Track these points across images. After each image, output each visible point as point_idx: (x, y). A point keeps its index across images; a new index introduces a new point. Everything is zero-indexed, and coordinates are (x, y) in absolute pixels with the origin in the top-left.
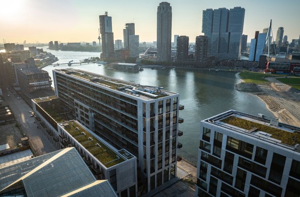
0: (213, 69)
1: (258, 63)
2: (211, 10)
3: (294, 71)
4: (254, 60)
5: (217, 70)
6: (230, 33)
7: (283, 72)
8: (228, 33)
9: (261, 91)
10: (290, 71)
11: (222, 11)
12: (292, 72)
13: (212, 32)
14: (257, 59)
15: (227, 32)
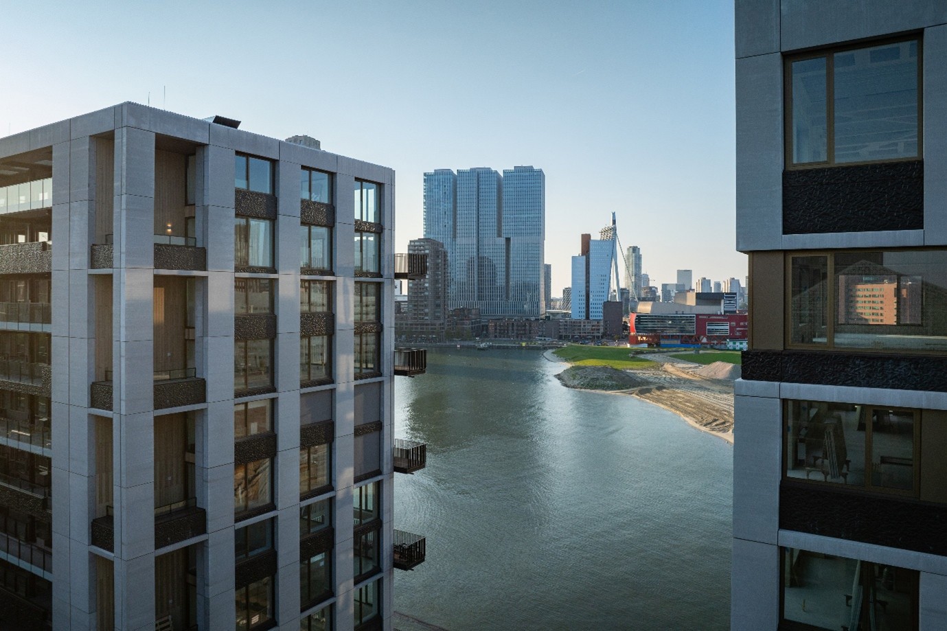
0: (471, 343)
1: (602, 323)
2: (449, 172)
3: (709, 338)
4: (587, 317)
5: (483, 345)
6: (508, 240)
7: (678, 342)
8: (502, 241)
9: (646, 382)
10: (697, 340)
11: (480, 176)
12: (705, 340)
13: (455, 236)
14: (597, 313)
15: (499, 236)
